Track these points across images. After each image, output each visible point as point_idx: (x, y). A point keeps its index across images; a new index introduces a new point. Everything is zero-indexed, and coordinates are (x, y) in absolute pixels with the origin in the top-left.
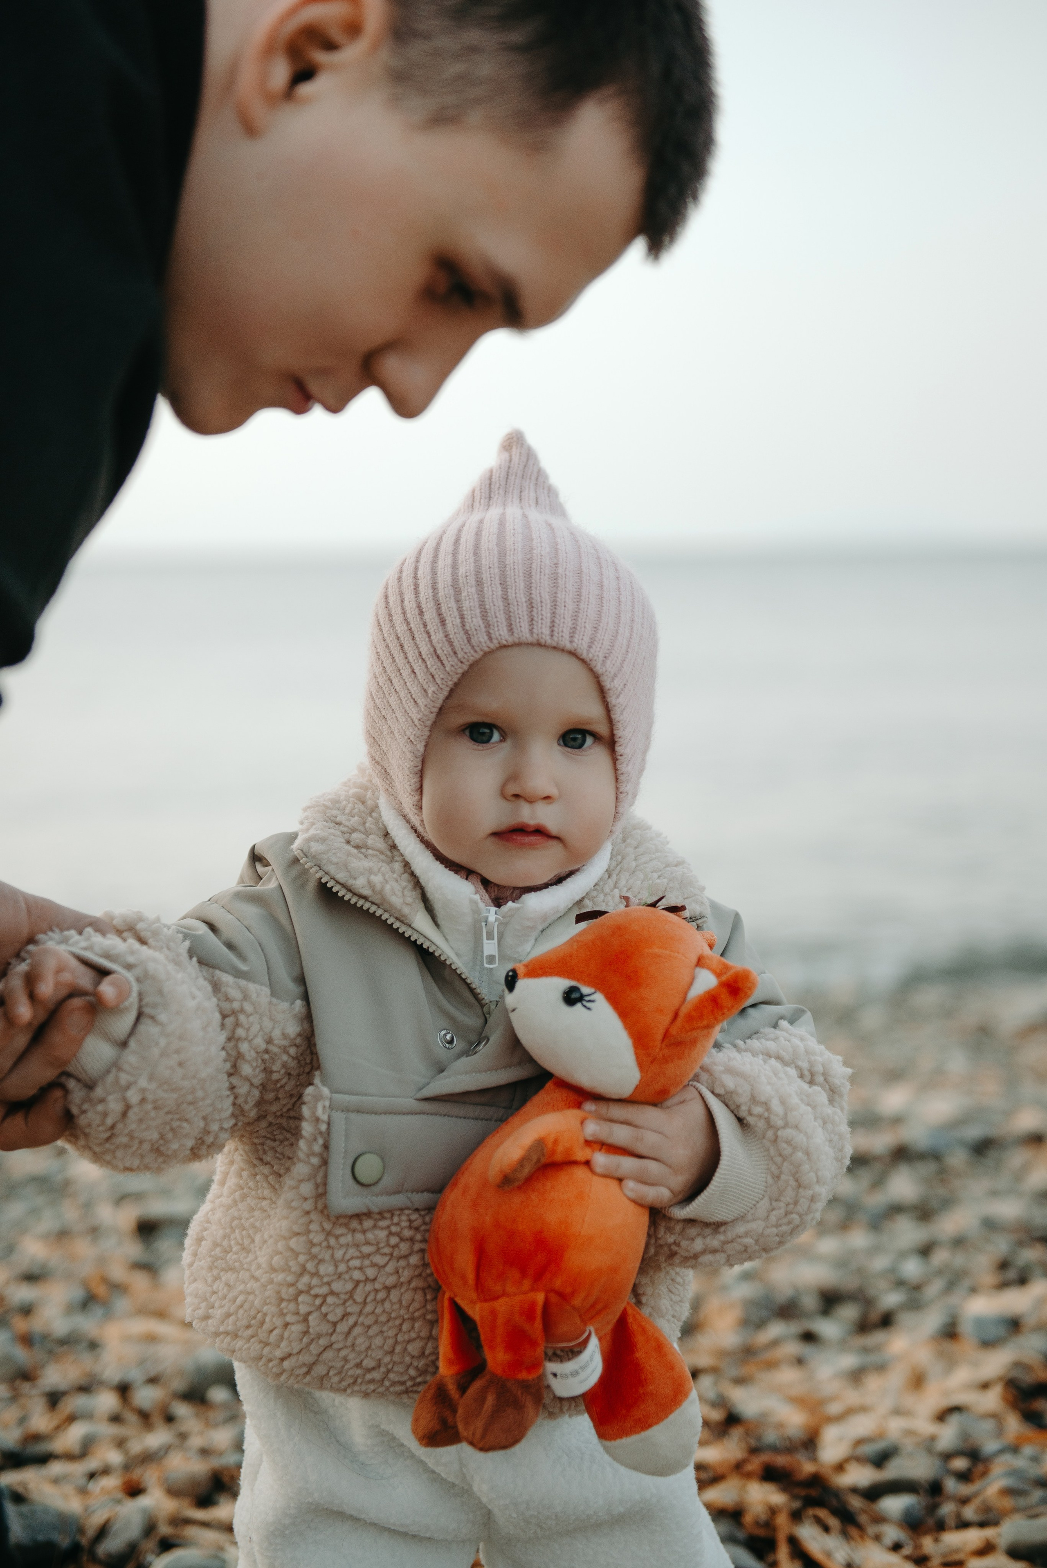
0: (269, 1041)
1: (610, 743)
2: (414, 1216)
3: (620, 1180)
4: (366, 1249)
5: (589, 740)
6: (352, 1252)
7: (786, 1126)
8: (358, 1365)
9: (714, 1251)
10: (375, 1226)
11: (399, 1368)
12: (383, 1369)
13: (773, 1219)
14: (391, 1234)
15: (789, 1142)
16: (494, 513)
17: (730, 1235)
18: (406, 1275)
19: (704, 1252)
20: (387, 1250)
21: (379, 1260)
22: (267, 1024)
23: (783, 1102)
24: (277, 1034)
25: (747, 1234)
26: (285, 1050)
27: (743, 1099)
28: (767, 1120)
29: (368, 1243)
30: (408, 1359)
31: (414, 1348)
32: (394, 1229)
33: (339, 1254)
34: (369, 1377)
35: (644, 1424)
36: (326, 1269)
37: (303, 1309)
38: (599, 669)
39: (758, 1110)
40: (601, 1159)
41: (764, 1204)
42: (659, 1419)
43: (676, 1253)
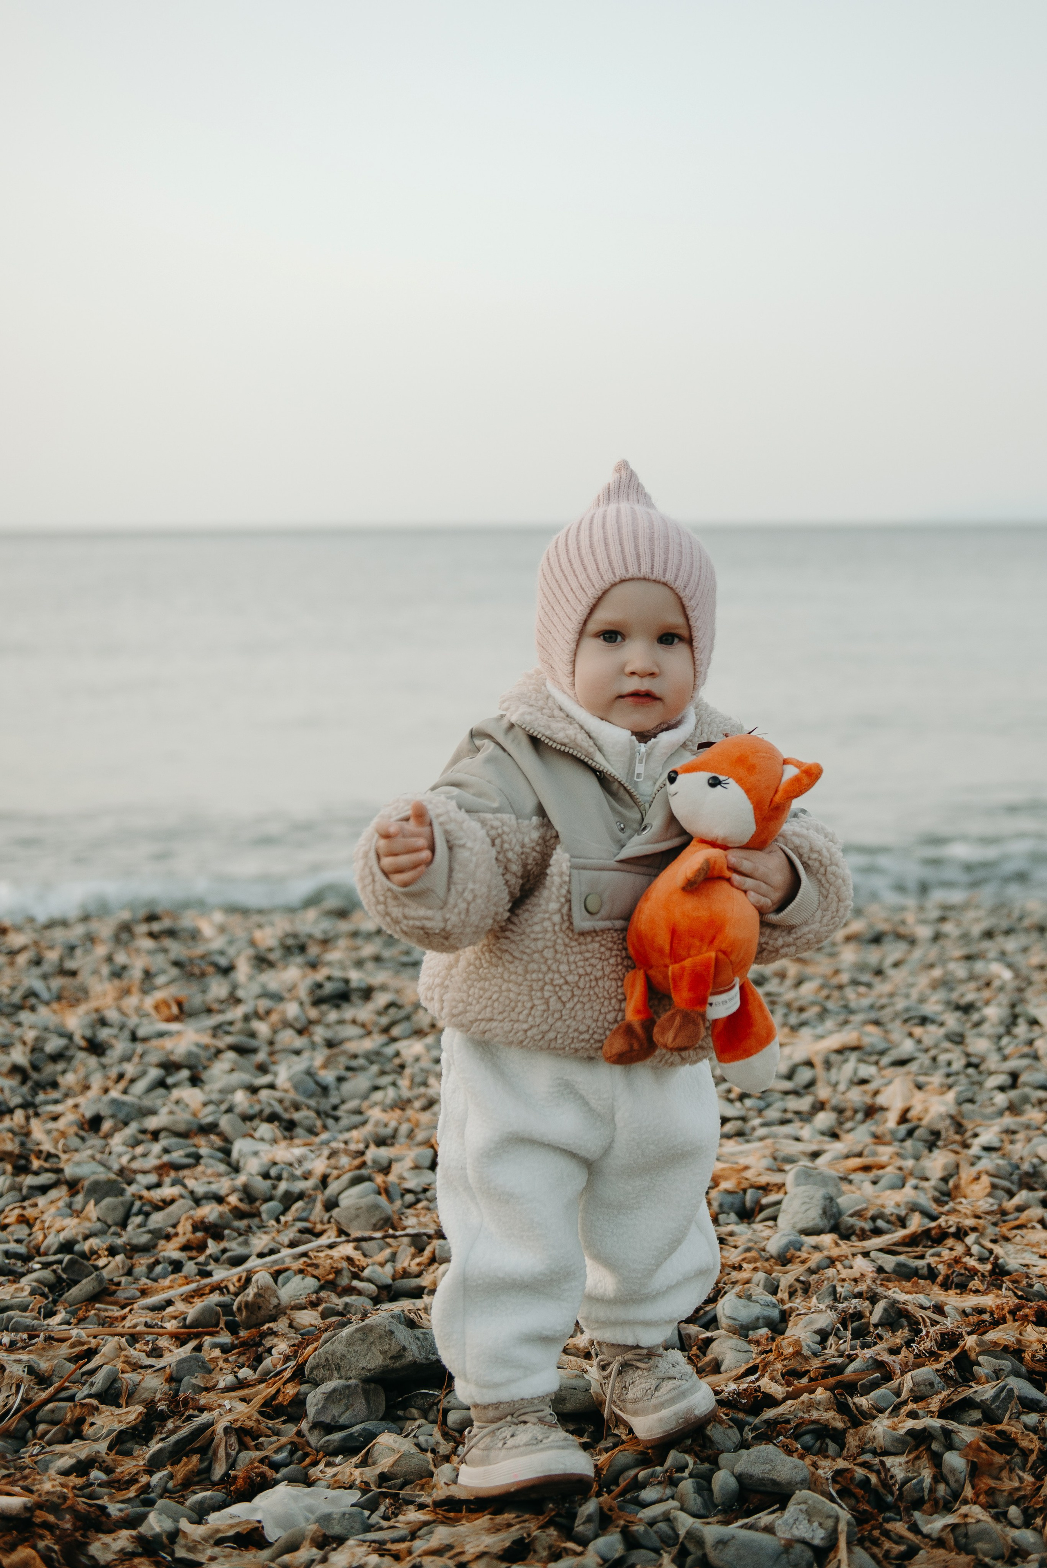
0: (523, 846)
1: (689, 641)
2: (615, 935)
3: (745, 892)
4: (588, 955)
5: (676, 640)
6: (579, 957)
7: (831, 864)
8: (576, 1030)
9: (789, 945)
10: (593, 941)
11: (601, 1031)
12: (591, 1032)
13: (825, 921)
14: (601, 945)
15: (834, 874)
16: (613, 507)
17: (799, 934)
18: (607, 970)
19: (783, 946)
20: (599, 955)
21: (593, 961)
22: (519, 836)
23: (828, 851)
24: (527, 840)
25: (809, 932)
26: (533, 849)
27: (805, 851)
28: (820, 861)
29: (588, 951)
30: (606, 1025)
31: (610, 1017)
32: (603, 942)
33: (572, 958)
34: (581, 1037)
35: (748, 1053)
36: (564, 968)
37: (547, 994)
38: (682, 594)
39: (815, 856)
40: (736, 878)
41: (819, 914)
42: (757, 1051)
43: (764, 949)
